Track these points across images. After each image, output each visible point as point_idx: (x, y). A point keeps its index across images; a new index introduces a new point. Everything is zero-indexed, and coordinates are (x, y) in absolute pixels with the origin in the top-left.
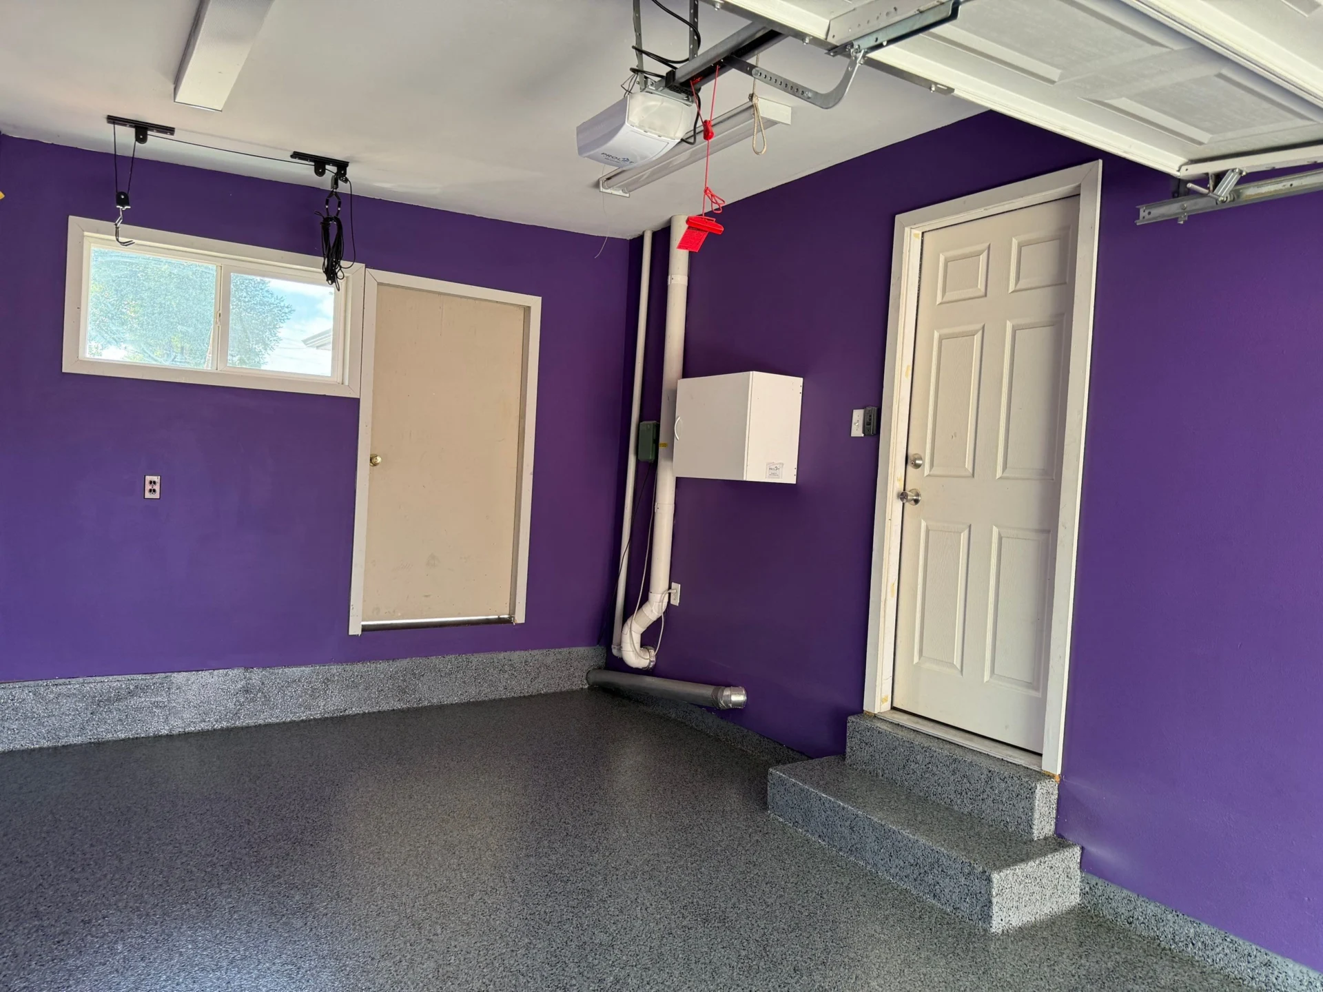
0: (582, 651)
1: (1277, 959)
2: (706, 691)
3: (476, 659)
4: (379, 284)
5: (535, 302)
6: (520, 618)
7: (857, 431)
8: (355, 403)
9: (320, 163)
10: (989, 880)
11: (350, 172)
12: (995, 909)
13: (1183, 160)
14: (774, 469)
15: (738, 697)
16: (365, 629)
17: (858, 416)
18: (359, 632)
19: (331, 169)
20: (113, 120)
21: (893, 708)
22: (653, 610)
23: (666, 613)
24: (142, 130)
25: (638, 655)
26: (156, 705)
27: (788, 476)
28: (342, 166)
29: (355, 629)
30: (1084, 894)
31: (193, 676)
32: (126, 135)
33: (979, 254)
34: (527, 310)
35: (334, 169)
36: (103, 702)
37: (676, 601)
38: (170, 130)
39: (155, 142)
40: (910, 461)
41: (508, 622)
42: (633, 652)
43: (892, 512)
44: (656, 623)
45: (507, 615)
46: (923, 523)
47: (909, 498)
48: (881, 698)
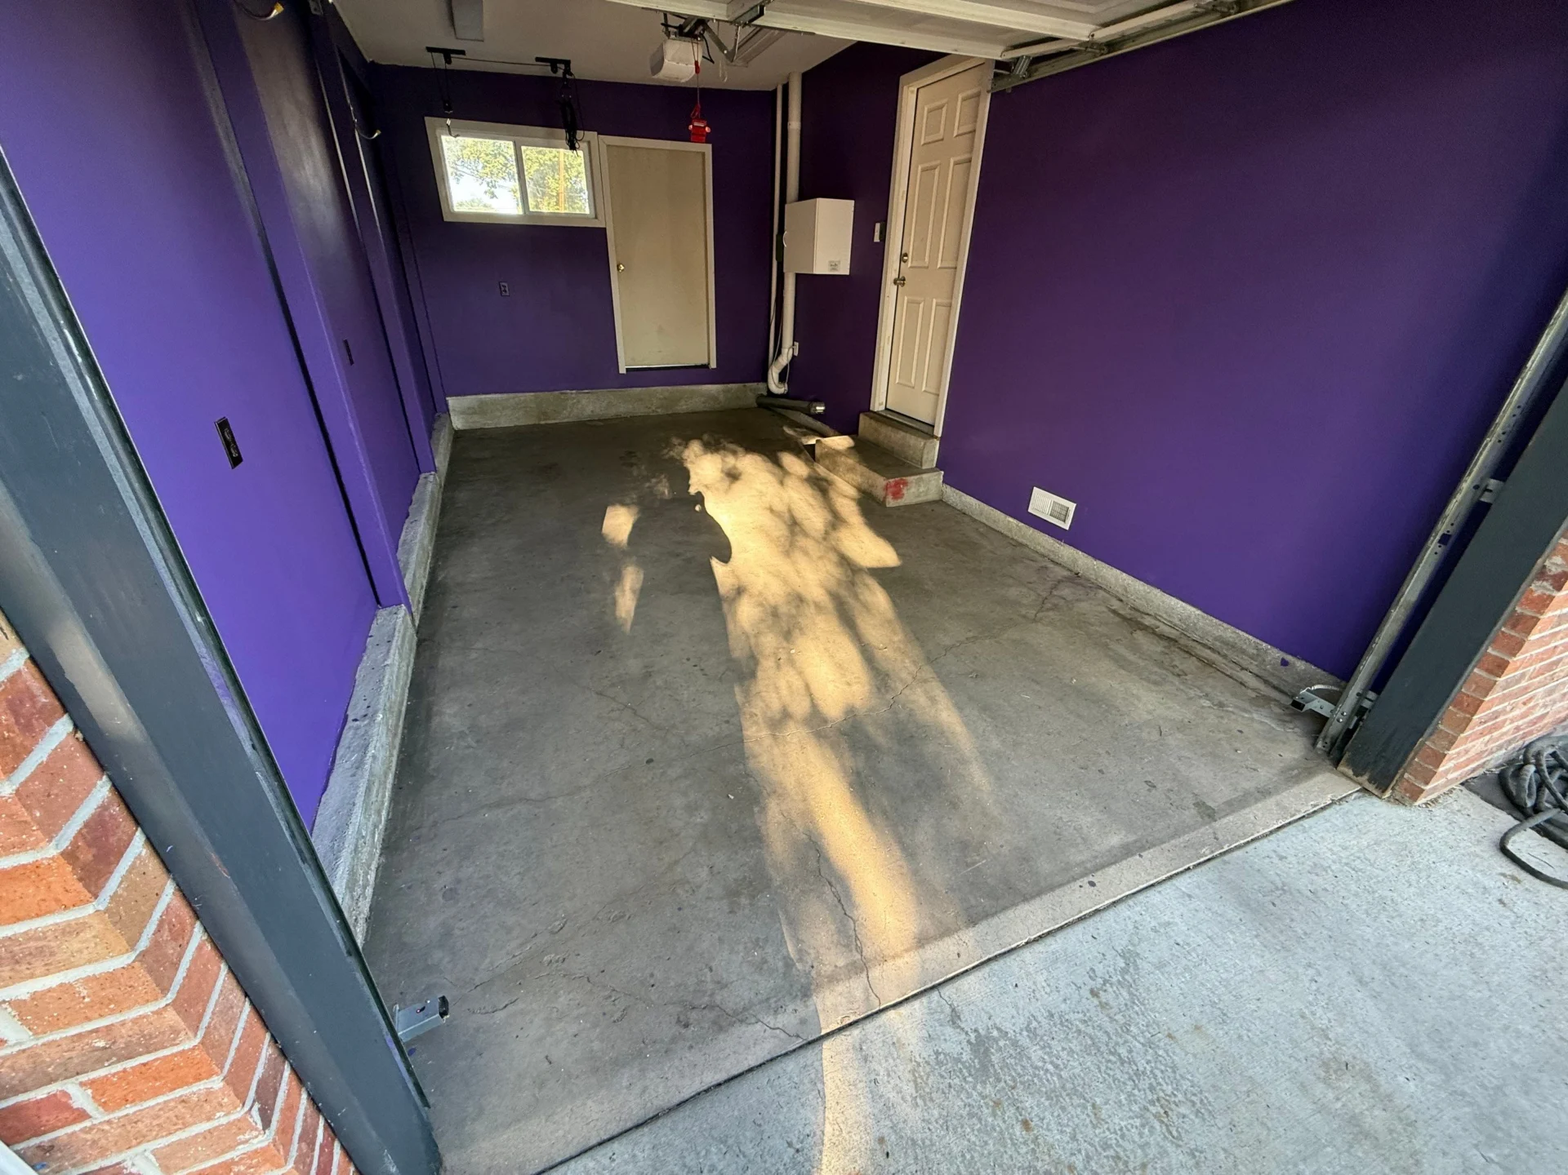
0: (753, 386)
1: (1003, 516)
2: (805, 405)
4: (608, 146)
5: (707, 149)
6: (713, 365)
7: (877, 239)
8: (603, 231)
9: (554, 63)
11: (573, 67)
12: (890, 495)
14: (834, 266)
15: (821, 407)
16: (628, 370)
17: (878, 226)
18: (625, 372)
19: (561, 67)
20: (430, 50)
21: (886, 409)
22: (785, 359)
23: (791, 362)
24: (447, 54)
25: (777, 385)
27: (844, 269)
28: (567, 63)
29: (622, 371)
30: (943, 494)
32: (439, 58)
33: (941, 108)
34: (703, 154)
35: (563, 66)
37: (796, 354)
38: (462, 52)
39: (457, 63)
40: (903, 257)
41: (706, 366)
42: (775, 386)
43: (889, 291)
44: (786, 367)
45: (705, 362)
46: (906, 298)
47: (900, 281)
48: (879, 402)
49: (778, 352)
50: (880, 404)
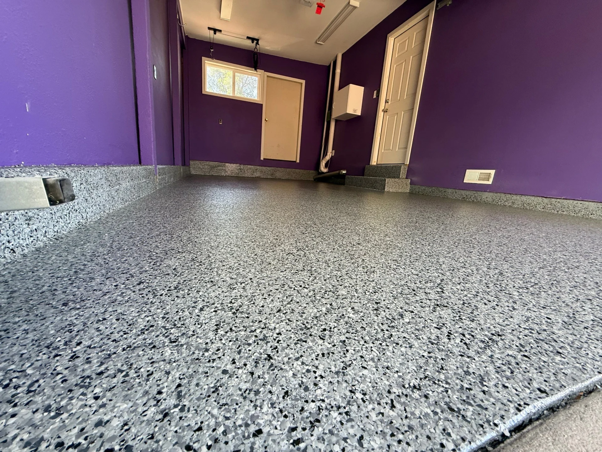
0: (312, 171)
2: (337, 172)
3: (288, 170)
4: (267, 76)
5: (303, 82)
6: (298, 161)
7: (375, 97)
8: (262, 105)
9: (253, 39)
10: (385, 180)
11: (260, 42)
12: (386, 186)
14: (355, 111)
15: (344, 172)
16: (264, 159)
17: (375, 92)
19: (255, 42)
20: (209, 28)
21: (377, 164)
22: (328, 157)
23: (331, 158)
24: (215, 31)
25: (324, 169)
26: (223, 169)
27: (359, 113)
28: (258, 40)
29: (262, 159)
30: (410, 190)
31: (229, 165)
32: (212, 32)
33: (406, 41)
34: (302, 84)
36: (212, 167)
37: (333, 155)
38: (220, 31)
40: (386, 102)
41: (295, 162)
42: (323, 169)
43: (380, 115)
44: (328, 161)
45: (295, 160)
46: (388, 117)
47: (385, 111)
48: (374, 161)
49: (325, 155)
50: (375, 162)
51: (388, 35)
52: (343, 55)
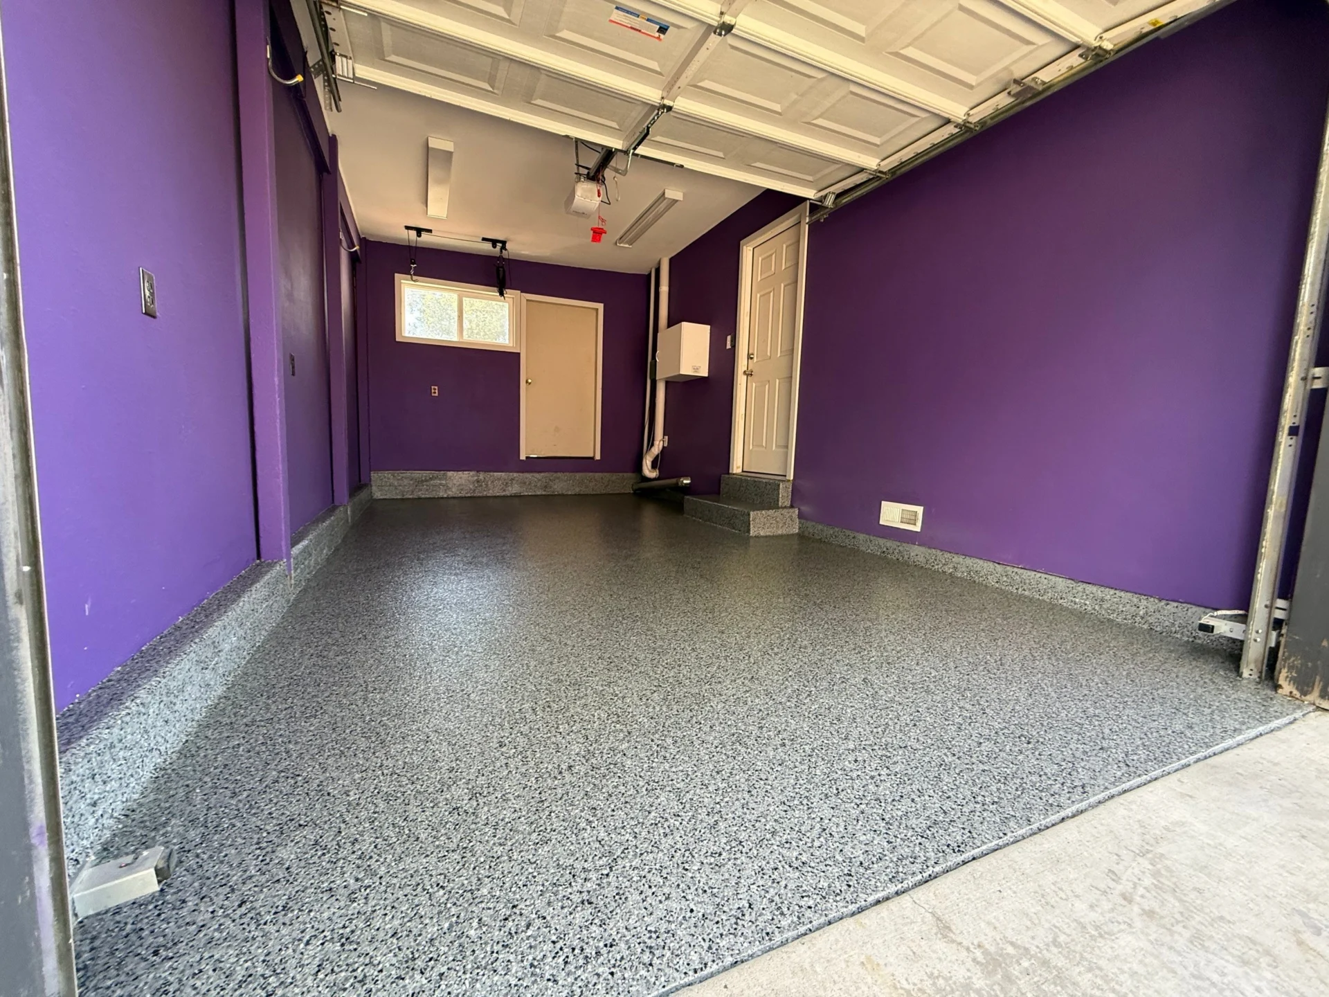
0: (630, 475)
1: (857, 534)
2: (673, 481)
3: (578, 475)
4: (527, 300)
5: (600, 306)
6: (598, 457)
7: (729, 346)
8: (519, 354)
9: (494, 242)
10: (749, 515)
11: (508, 246)
12: (751, 526)
13: (815, 191)
14: (696, 369)
15: (687, 481)
16: (527, 458)
17: (729, 338)
18: (524, 458)
19: (499, 245)
20: (408, 228)
21: (743, 471)
22: (656, 449)
23: (662, 451)
24: (419, 231)
25: (650, 471)
26: (441, 484)
27: (704, 372)
28: (504, 243)
29: (523, 457)
30: (800, 528)
31: (455, 473)
32: (413, 234)
33: (771, 255)
34: (597, 310)
35: (500, 245)
36: (420, 482)
37: (666, 445)
38: (430, 231)
39: (425, 238)
40: (750, 357)
41: (592, 458)
42: (648, 471)
43: (741, 381)
44: (658, 456)
45: (591, 455)
46: (754, 385)
47: (748, 374)
48: (737, 466)
49: (651, 444)
50: (738, 468)
51: (741, 242)
52: (671, 260)
